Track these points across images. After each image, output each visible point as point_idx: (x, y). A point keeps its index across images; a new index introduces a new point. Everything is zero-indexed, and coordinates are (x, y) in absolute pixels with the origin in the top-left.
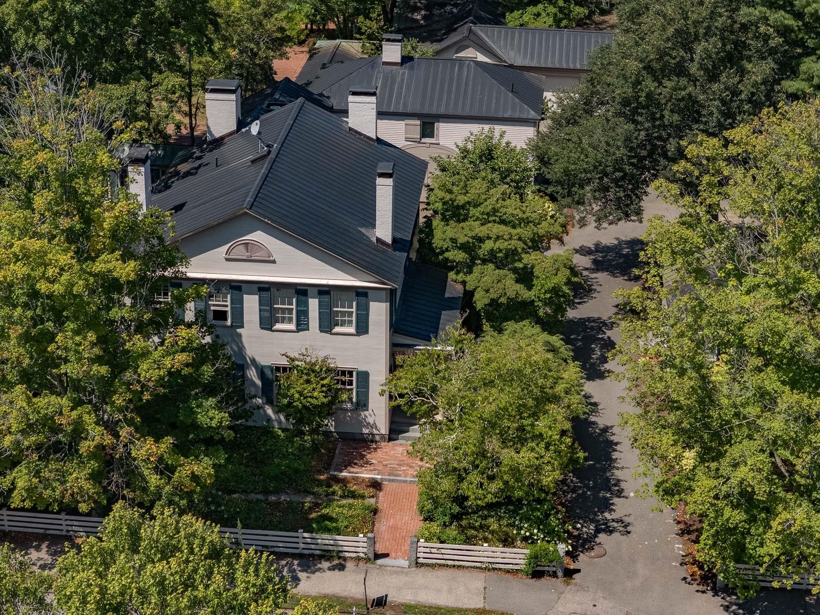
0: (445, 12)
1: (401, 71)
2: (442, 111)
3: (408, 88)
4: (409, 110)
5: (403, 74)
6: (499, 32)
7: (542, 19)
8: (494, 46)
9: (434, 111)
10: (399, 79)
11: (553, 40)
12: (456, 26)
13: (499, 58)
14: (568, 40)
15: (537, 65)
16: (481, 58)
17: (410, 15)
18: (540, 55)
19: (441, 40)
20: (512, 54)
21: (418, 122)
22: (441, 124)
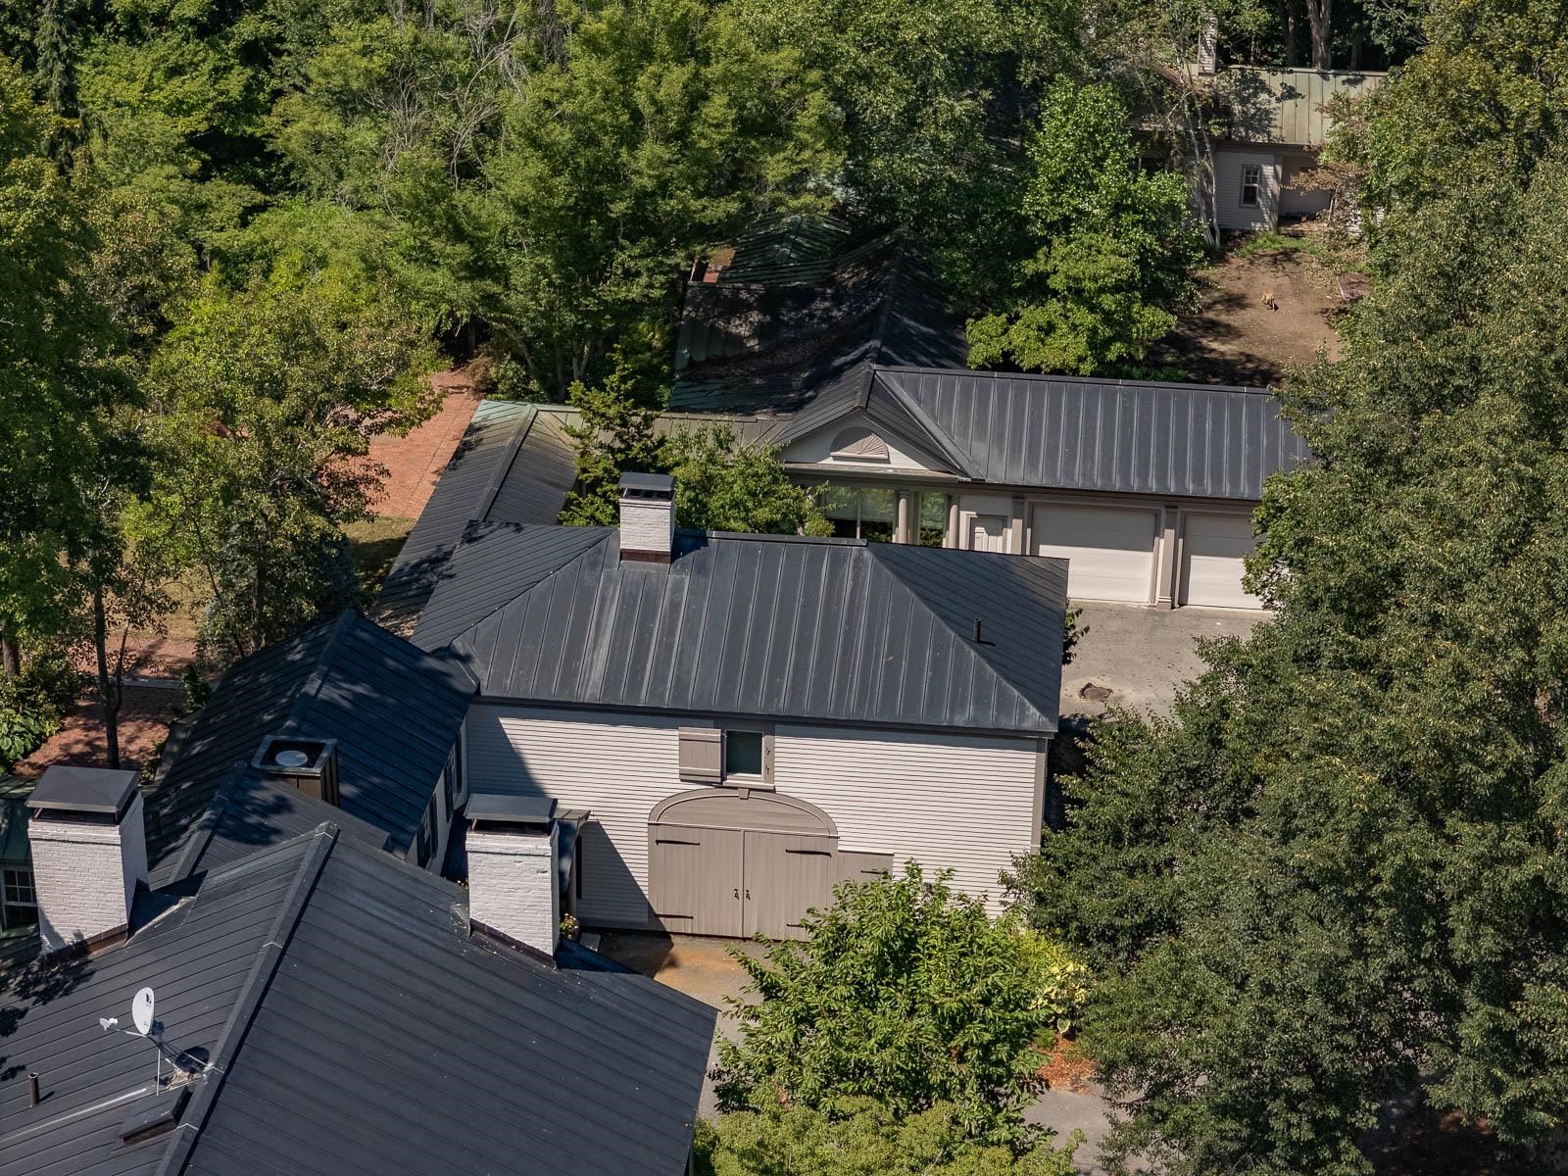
0: (812, 316)
1: (671, 578)
2: (782, 705)
3: (690, 635)
4: (690, 702)
5: (678, 588)
6: (949, 389)
7: (1055, 341)
8: (933, 427)
9: (759, 705)
10: (664, 604)
11: (1087, 412)
12: (837, 362)
13: (946, 462)
14: (1127, 412)
15: (1046, 482)
16: (901, 463)
17: (721, 324)
18: (1052, 452)
19: (797, 406)
20: (980, 449)
21: (716, 734)
22: (778, 739)
